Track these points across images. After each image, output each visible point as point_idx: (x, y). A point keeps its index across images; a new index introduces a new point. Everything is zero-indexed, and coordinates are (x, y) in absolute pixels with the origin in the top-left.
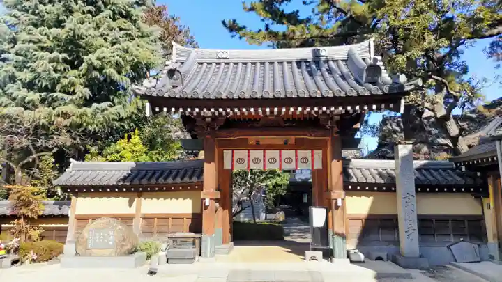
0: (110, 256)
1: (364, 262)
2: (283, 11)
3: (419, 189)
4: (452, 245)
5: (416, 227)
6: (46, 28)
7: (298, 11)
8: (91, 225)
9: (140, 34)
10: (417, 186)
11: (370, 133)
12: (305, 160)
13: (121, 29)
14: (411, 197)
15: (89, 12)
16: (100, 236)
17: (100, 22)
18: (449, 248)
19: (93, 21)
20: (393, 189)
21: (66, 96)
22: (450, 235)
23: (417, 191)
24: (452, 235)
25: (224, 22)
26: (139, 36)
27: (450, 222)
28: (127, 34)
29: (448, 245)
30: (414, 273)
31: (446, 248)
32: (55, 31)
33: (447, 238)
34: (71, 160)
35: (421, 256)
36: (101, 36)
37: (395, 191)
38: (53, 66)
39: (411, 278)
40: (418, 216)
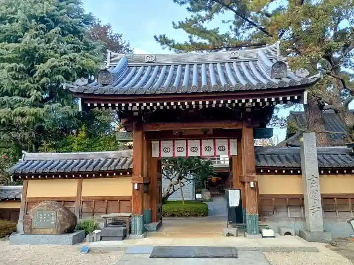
0: (51, 234)
1: (274, 237)
2: (206, 28)
3: (322, 172)
4: (351, 220)
5: (320, 204)
6: (7, 43)
7: (218, 29)
8: (35, 207)
9: (85, 47)
10: (320, 169)
11: (279, 125)
12: (222, 149)
13: (68, 43)
14: (314, 179)
15: (42, 29)
16: (43, 217)
17: (51, 36)
18: (349, 222)
19: (45, 37)
20: (299, 172)
21: (23, 99)
22: (349, 211)
23: (320, 173)
24: (351, 211)
25: (155, 37)
26: (84, 49)
27: (350, 200)
28: (74, 46)
29: (348, 220)
30: (319, 246)
31: (346, 223)
32: (13, 45)
33: (347, 214)
34: (23, 151)
35: (324, 231)
36: (52, 48)
37: (301, 174)
38: (11, 75)
39: (317, 251)
40: (322, 195)
